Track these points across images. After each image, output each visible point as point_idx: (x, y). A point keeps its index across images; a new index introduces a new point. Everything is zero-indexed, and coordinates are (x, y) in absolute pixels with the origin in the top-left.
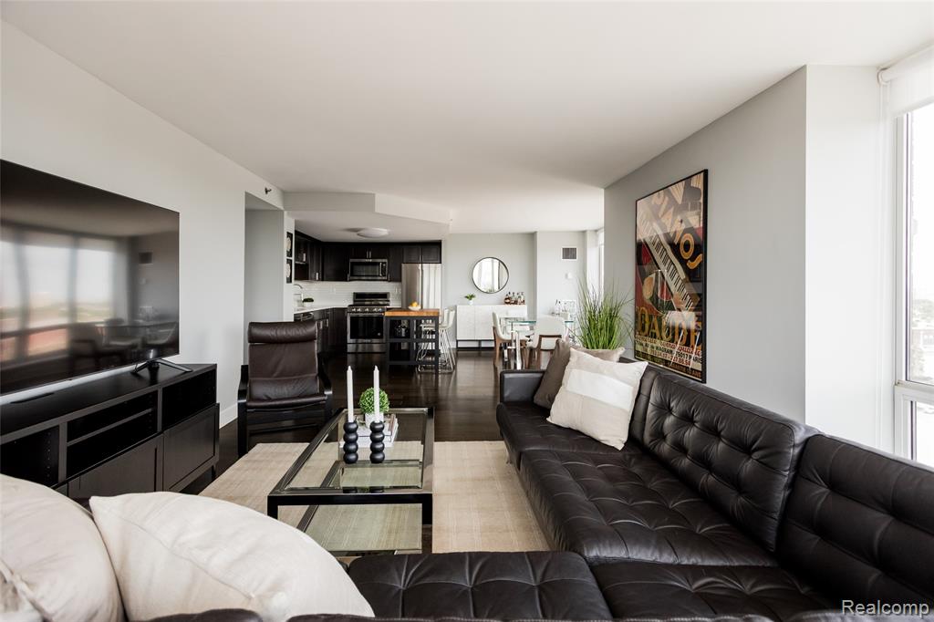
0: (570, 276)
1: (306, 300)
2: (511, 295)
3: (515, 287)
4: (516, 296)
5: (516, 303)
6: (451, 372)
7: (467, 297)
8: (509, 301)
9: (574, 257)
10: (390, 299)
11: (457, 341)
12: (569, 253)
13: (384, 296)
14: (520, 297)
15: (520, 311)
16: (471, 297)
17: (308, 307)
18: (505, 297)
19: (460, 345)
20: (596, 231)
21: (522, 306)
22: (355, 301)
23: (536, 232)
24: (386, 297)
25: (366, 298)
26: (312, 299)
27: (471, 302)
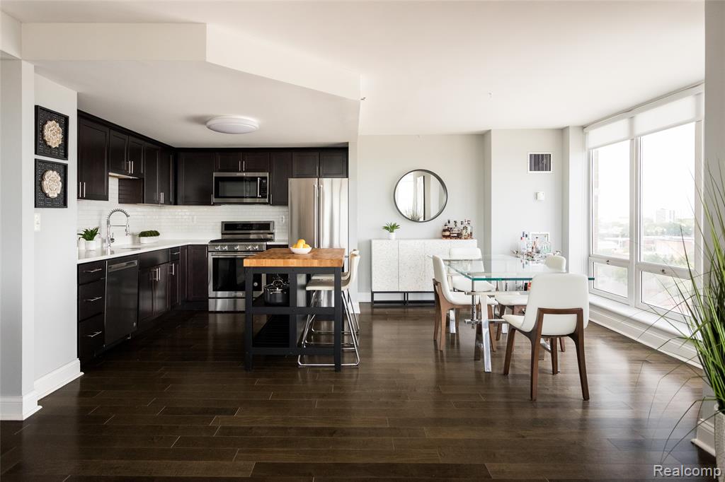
0: (541, 196)
1: (144, 234)
2: (452, 225)
3: (457, 212)
4: (460, 226)
5: (459, 236)
6: (366, 335)
7: (386, 228)
8: (448, 233)
9: (548, 168)
10: (276, 231)
11: (373, 293)
12: (539, 162)
13: (265, 226)
14: (465, 228)
15: (467, 249)
16: (392, 228)
17: (148, 245)
18: (441, 227)
19: (377, 298)
20: (583, 127)
21: (469, 241)
22: (222, 234)
23: (490, 131)
24: (269, 229)
25: (239, 229)
26: (156, 232)
27: (393, 235)
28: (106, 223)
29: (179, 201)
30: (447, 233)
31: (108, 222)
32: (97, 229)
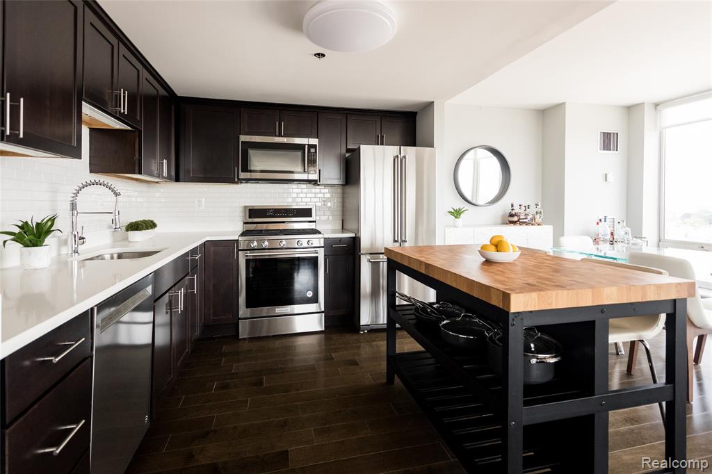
0: (611, 178)
1: (135, 227)
2: (517, 210)
7: (451, 213)
9: (614, 148)
10: (319, 218)
12: (608, 141)
13: (306, 212)
16: (457, 213)
18: (504, 212)
20: (656, 105)
21: (542, 227)
22: (245, 223)
23: (564, 103)
24: (311, 216)
25: (270, 217)
26: (152, 222)
27: (460, 221)
28: (68, 207)
29: (182, 175)
30: (515, 219)
31: (73, 206)
32: (52, 220)
